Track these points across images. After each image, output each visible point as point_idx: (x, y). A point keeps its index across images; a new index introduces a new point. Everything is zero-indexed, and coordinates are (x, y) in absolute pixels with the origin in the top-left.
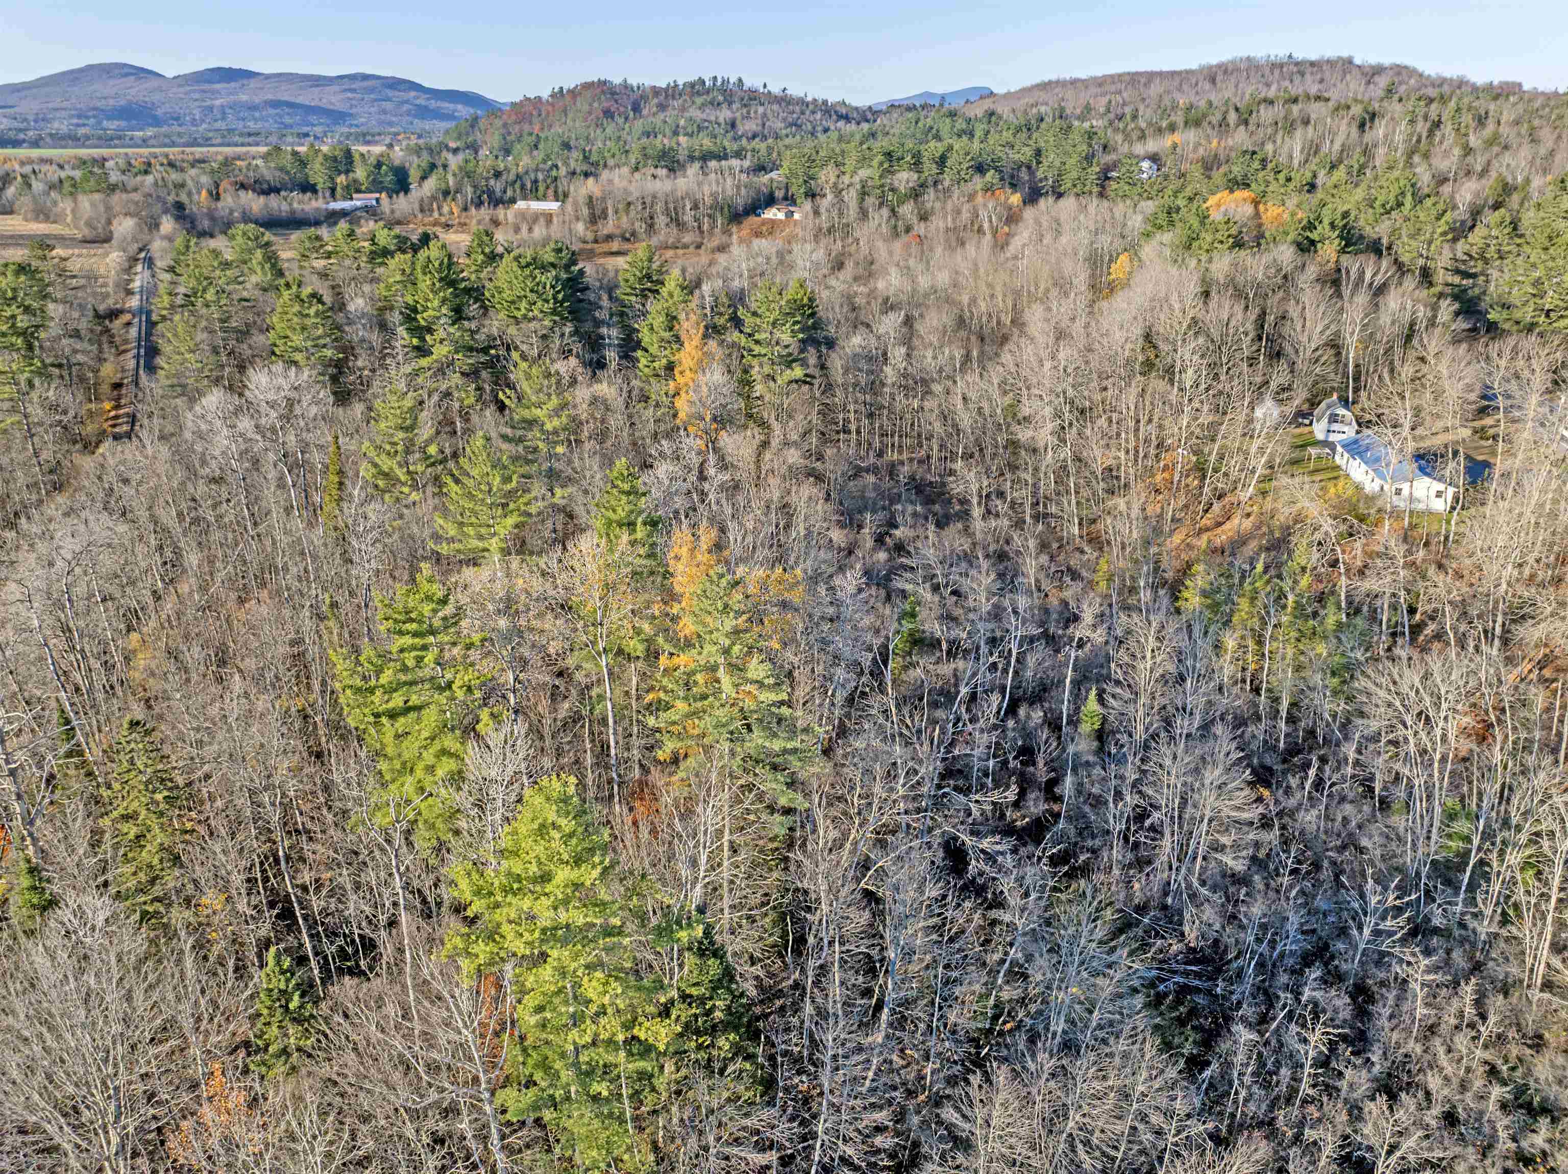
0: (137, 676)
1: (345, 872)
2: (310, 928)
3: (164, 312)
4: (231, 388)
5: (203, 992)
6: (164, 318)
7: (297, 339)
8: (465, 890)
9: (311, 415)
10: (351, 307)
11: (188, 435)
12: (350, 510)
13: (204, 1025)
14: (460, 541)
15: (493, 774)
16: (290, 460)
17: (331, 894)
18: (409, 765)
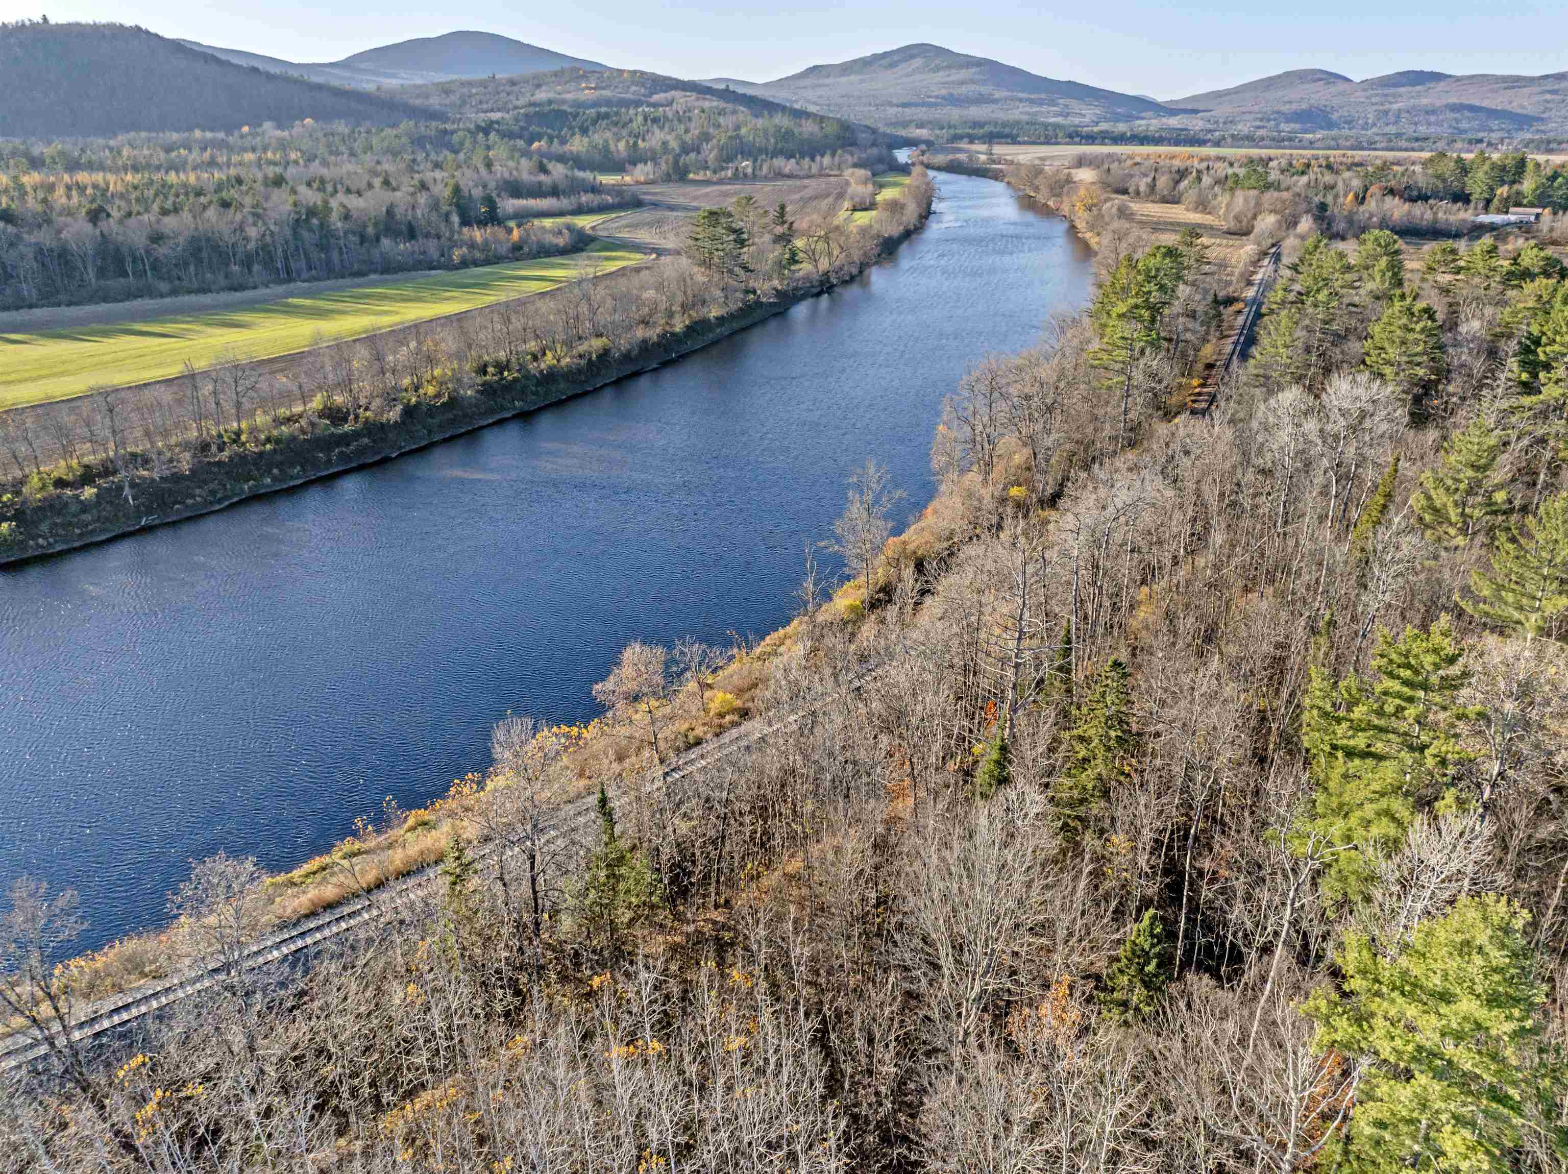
0: (1134, 624)
1: (1242, 878)
2: (1190, 911)
3: (1274, 306)
4: (1310, 388)
5: (1083, 913)
6: (1272, 311)
7: (1393, 353)
8: (1350, 961)
9: (1380, 432)
10: (1463, 329)
11: (1255, 424)
12: (1384, 534)
13: (1073, 941)
14: (1491, 604)
15: (1433, 862)
16: (1343, 470)
17: (1223, 891)
18: (1346, 808)
